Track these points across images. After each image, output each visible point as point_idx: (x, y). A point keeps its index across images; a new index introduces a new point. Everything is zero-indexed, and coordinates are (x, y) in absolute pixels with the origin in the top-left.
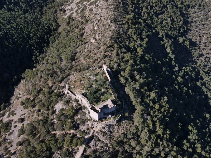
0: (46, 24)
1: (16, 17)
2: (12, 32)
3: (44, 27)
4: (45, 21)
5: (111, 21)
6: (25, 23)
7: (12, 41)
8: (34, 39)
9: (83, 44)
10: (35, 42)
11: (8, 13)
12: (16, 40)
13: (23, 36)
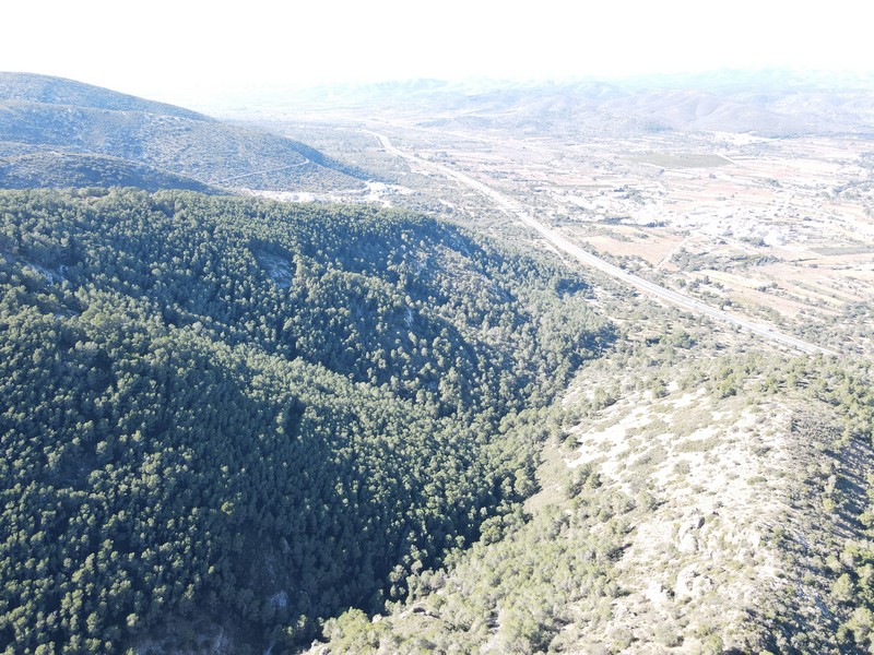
0: (493, 469)
1: (408, 418)
2: (374, 459)
3: (482, 475)
4: (494, 457)
5: (767, 539)
6: (425, 445)
7: (359, 490)
8: (428, 505)
9: (607, 591)
10: (428, 518)
11: (391, 400)
12: (372, 488)
13: (400, 481)
